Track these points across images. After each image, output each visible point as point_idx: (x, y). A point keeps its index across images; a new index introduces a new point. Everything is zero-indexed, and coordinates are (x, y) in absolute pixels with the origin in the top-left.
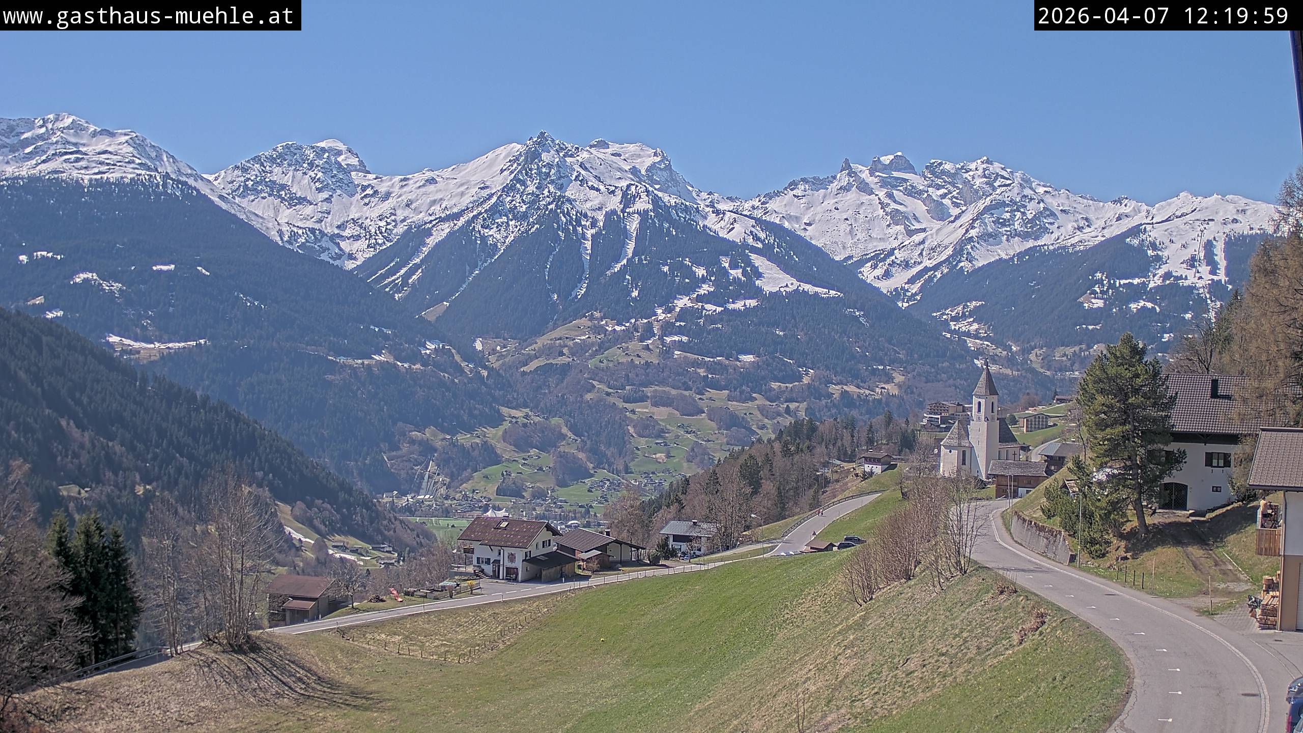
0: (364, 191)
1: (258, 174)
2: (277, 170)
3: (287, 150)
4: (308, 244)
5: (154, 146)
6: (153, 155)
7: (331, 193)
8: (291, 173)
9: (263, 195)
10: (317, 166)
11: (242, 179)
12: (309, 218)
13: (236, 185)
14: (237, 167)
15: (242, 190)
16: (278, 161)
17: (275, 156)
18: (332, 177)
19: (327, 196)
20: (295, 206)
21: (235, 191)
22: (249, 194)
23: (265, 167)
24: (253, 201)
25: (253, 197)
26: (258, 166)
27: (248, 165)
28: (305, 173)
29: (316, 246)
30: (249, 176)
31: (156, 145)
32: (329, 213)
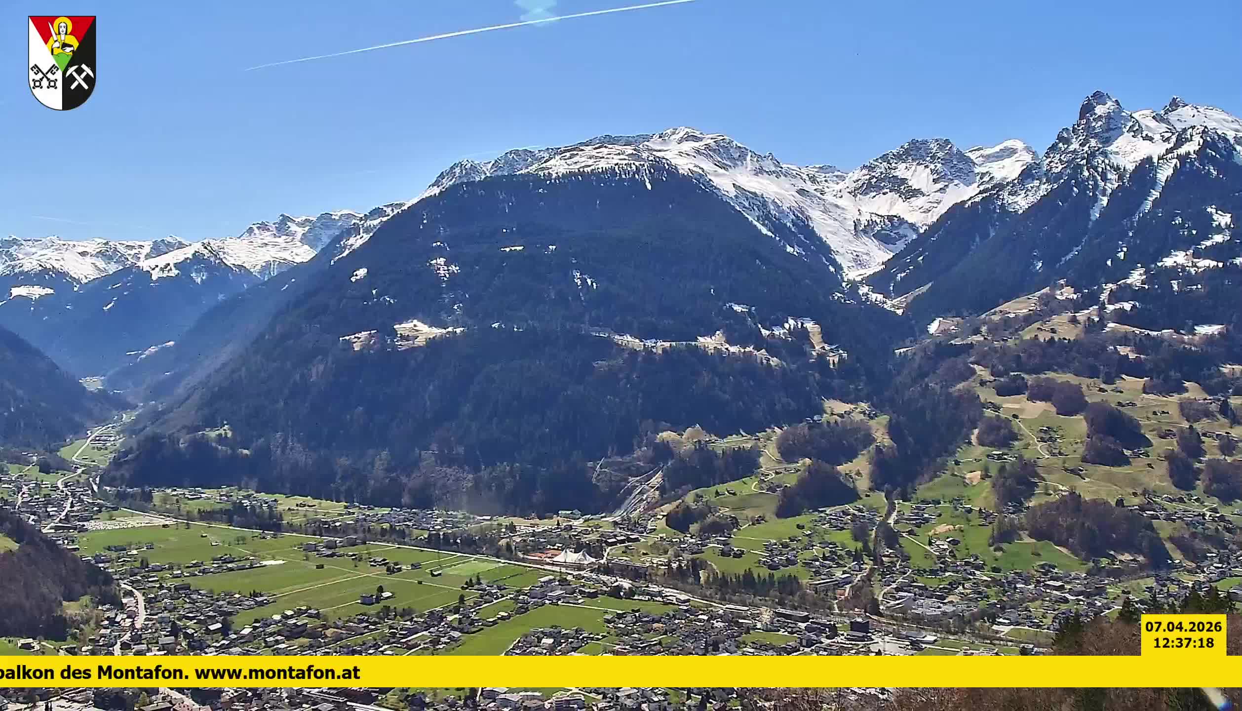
0: (981, 178)
1: (884, 172)
2: (902, 166)
3: (912, 146)
4: (883, 232)
5: (739, 147)
6: (736, 156)
7: (947, 184)
8: (913, 168)
9: (886, 190)
10: (939, 158)
11: (868, 177)
12: (917, 209)
13: (860, 183)
14: (865, 167)
15: (865, 187)
16: (904, 157)
17: (901, 153)
18: (952, 167)
19: (942, 186)
20: (909, 198)
21: (858, 189)
22: (871, 191)
23: (891, 164)
24: (874, 197)
25: (874, 194)
26: (885, 164)
27: (876, 163)
28: (927, 167)
29: (892, 234)
30: (873, 174)
31: (741, 146)
32: (938, 203)
